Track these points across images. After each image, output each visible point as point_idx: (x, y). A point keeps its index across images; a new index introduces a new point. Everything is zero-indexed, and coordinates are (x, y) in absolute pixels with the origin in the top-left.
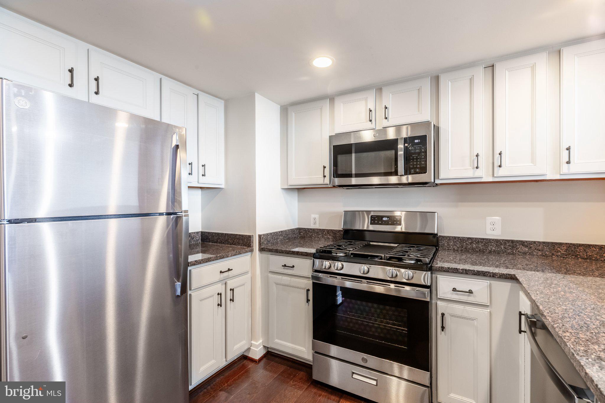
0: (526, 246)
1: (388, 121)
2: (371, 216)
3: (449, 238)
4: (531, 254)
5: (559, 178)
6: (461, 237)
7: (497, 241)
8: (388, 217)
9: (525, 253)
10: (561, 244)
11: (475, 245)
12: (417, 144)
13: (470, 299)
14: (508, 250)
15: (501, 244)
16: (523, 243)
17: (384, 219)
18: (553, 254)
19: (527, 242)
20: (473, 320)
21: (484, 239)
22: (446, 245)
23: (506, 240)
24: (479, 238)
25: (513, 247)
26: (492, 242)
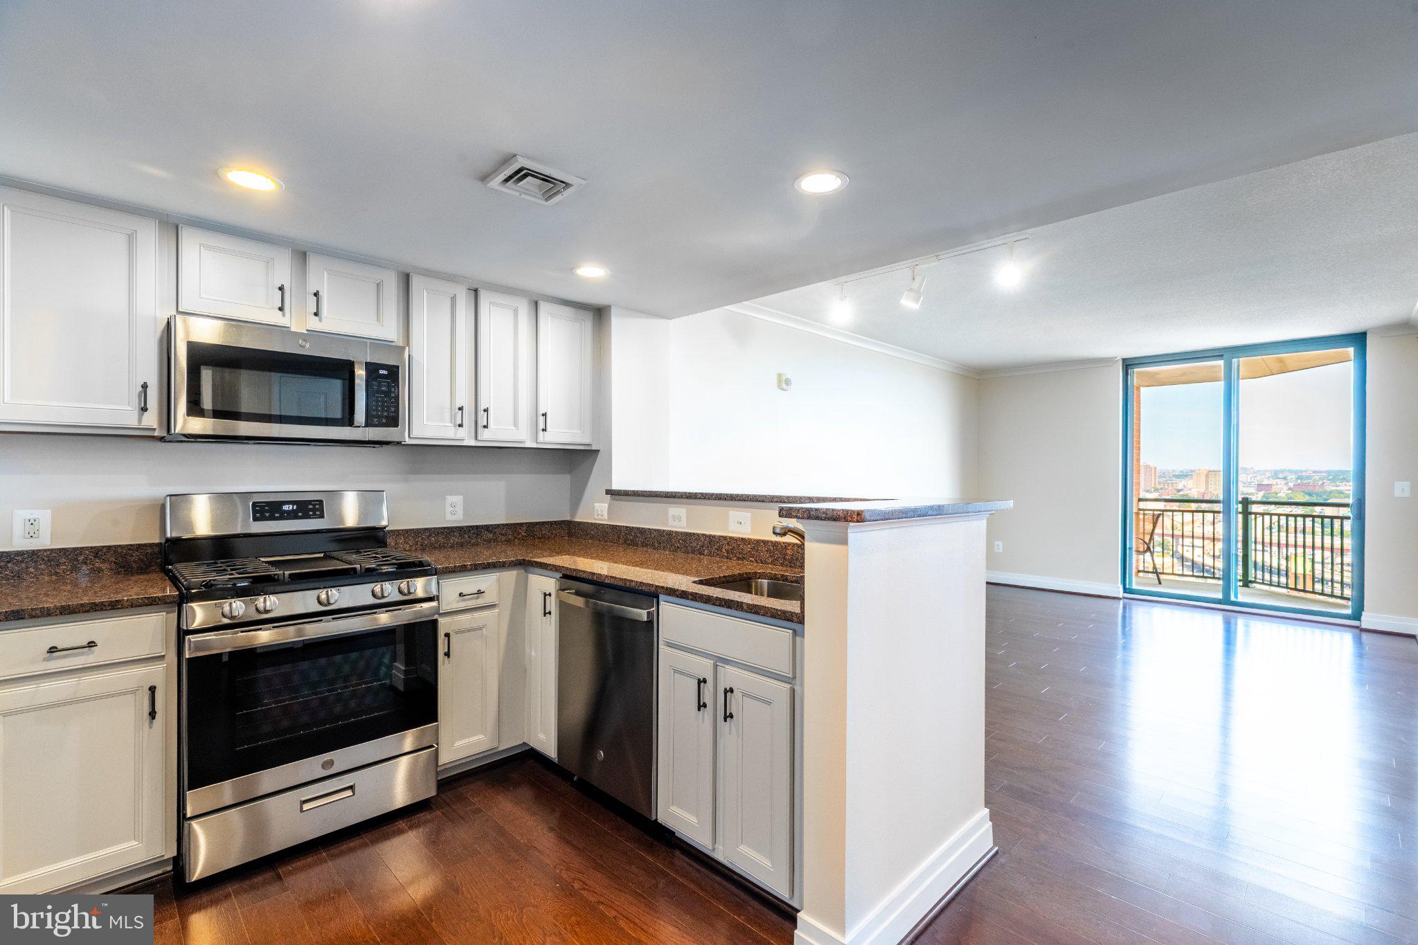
0: (491, 532)
1: (320, 320)
2: (254, 504)
3: (397, 533)
4: (495, 540)
5: (535, 447)
6: (416, 529)
7: (460, 529)
8: (293, 503)
9: (489, 541)
10: (521, 524)
11: (433, 539)
12: (383, 376)
13: (481, 602)
14: (472, 539)
15: (465, 533)
16: (487, 528)
17: (286, 508)
18: (515, 538)
19: (491, 525)
20: (480, 629)
21: (445, 528)
22: (393, 544)
23: (471, 527)
24: (439, 528)
25: (478, 535)
26: (455, 532)
